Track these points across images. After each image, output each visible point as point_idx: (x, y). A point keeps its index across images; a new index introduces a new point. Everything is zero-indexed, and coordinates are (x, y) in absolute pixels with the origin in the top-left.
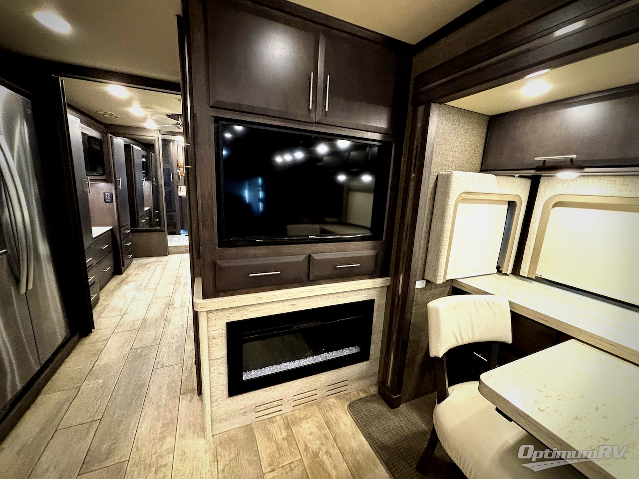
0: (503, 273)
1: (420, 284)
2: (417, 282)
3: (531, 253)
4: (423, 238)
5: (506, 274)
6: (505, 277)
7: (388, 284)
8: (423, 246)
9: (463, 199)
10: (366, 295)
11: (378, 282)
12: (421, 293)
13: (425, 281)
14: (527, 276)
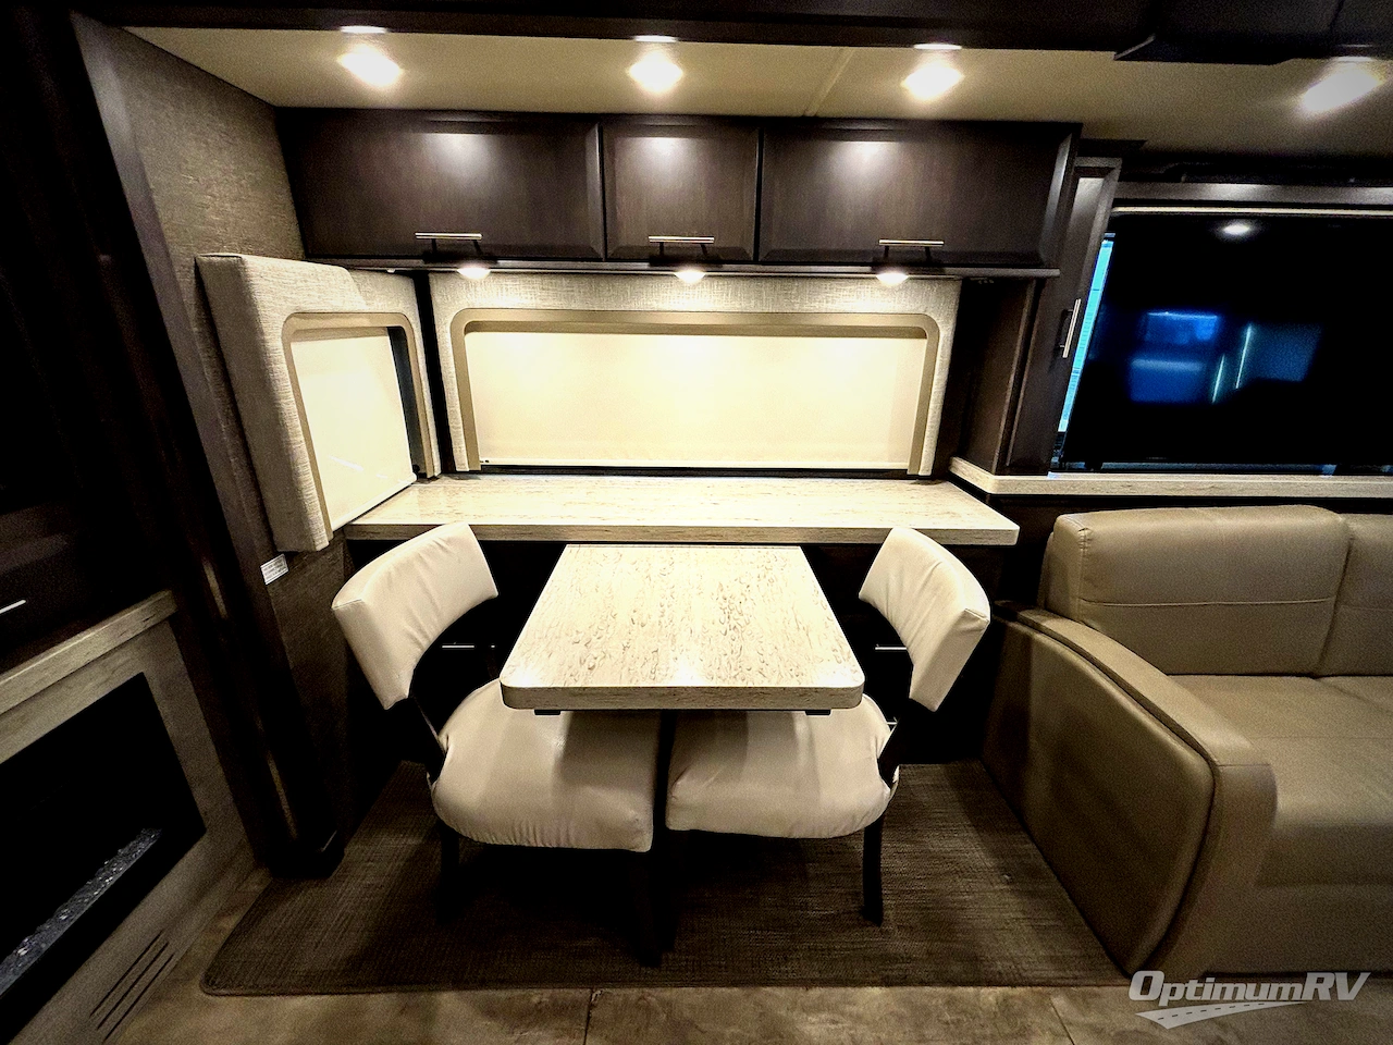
0: (429, 476)
1: (271, 571)
2: (263, 567)
3: (461, 425)
4: (230, 452)
5: (434, 478)
6: (433, 483)
7: (171, 610)
8: (239, 473)
9: (298, 331)
10: (102, 678)
11: (132, 621)
12: (284, 590)
13: (281, 557)
14: (468, 470)
